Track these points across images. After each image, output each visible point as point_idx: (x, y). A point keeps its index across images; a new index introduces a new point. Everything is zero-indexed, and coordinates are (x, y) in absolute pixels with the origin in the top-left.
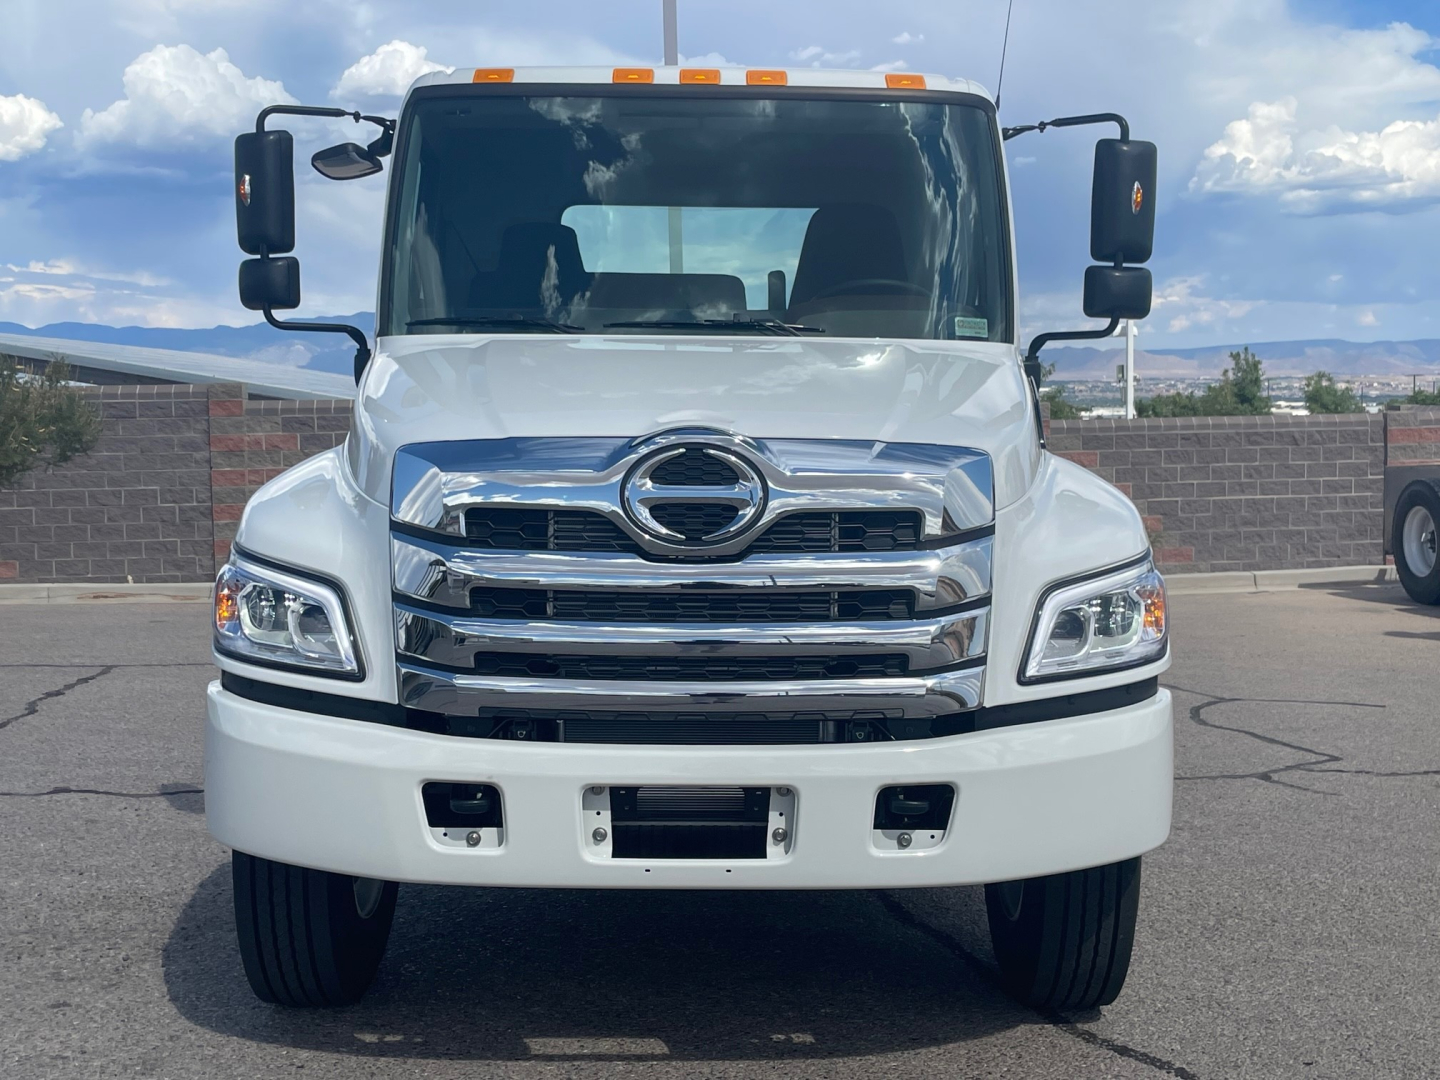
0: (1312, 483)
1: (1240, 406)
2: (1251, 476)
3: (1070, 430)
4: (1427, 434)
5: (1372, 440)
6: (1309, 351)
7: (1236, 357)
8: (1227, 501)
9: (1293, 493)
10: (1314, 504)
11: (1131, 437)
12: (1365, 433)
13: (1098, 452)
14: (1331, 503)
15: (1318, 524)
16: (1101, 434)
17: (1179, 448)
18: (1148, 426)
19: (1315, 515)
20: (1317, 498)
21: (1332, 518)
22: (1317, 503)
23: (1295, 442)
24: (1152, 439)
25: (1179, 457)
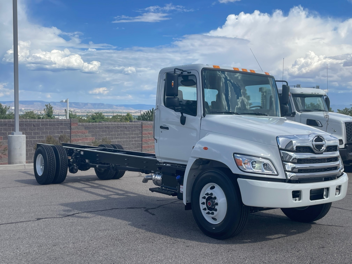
0: (129, 137)
1: (48, 117)
2: (118, 136)
3: (82, 125)
4: (149, 127)
5: (140, 128)
6: (35, 103)
7: (47, 106)
8: (113, 141)
9: (126, 139)
10: (129, 141)
11: (95, 127)
12: (138, 126)
13: (88, 130)
14: (132, 141)
15: (130, 146)
16: (89, 126)
17: (104, 129)
18: (98, 124)
19: (130, 144)
20: (130, 140)
21: (133, 144)
22: (130, 141)
23: (126, 128)
24: (99, 127)
25: (104, 131)
